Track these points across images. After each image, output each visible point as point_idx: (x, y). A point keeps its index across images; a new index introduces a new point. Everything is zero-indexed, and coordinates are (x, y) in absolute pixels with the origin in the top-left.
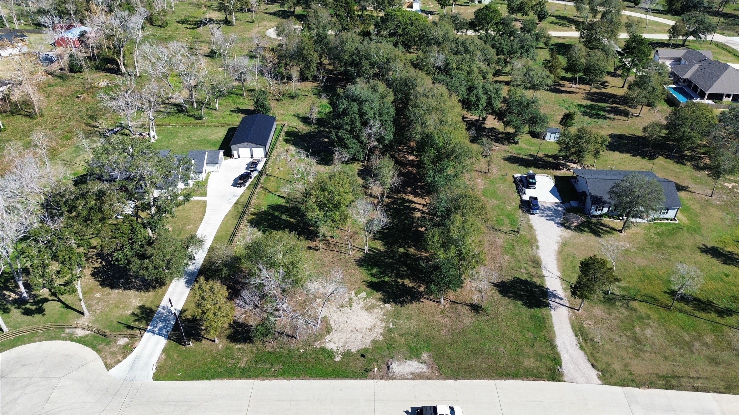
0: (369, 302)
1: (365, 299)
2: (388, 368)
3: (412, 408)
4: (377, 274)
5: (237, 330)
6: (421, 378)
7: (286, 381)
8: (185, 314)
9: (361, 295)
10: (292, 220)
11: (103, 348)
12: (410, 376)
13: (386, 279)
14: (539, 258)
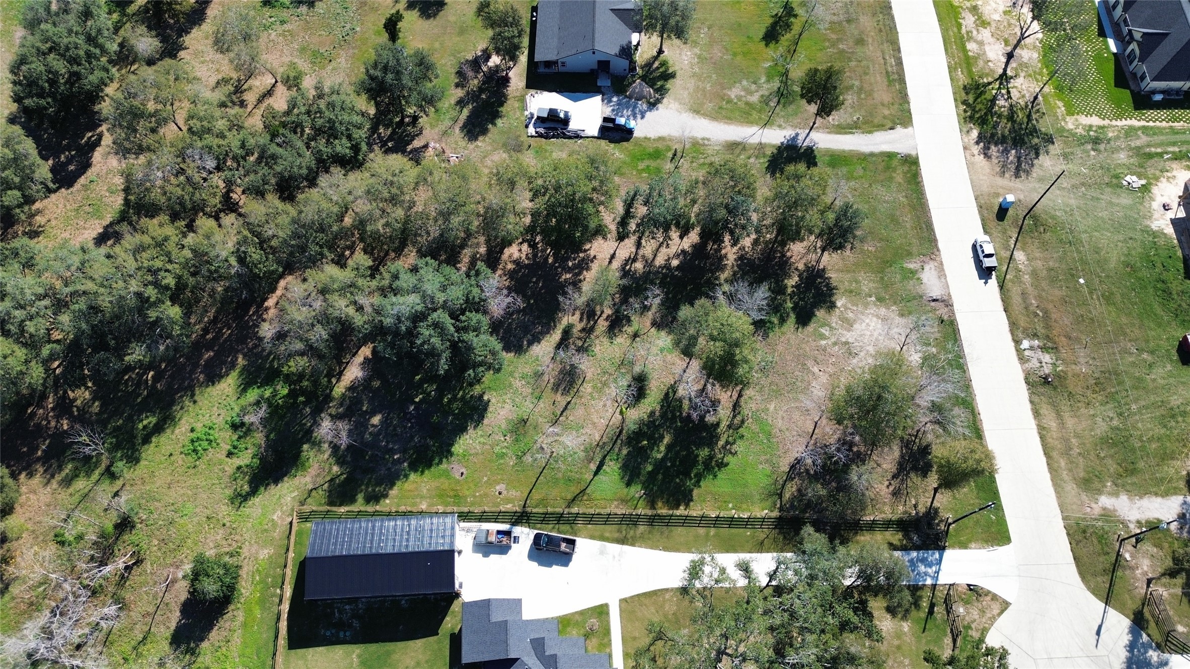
0: (836, 323)
1: (831, 328)
2: (934, 300)
3: (980, 279)
4: (781, 315)
5: (911, 469)
6: (943, 270)
7: (977, 398)
8: (896, 542)
9: (827, 333)
10: (667, 440)
11: (977, 630)
12: (943, 280)
13: (789, 305)
14: (726, 142)
